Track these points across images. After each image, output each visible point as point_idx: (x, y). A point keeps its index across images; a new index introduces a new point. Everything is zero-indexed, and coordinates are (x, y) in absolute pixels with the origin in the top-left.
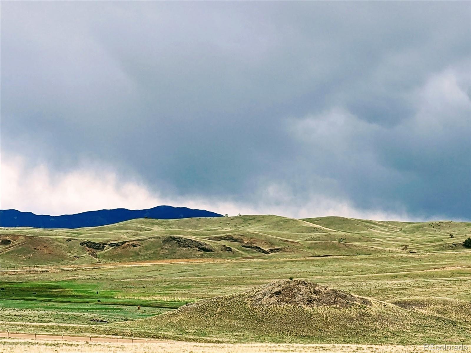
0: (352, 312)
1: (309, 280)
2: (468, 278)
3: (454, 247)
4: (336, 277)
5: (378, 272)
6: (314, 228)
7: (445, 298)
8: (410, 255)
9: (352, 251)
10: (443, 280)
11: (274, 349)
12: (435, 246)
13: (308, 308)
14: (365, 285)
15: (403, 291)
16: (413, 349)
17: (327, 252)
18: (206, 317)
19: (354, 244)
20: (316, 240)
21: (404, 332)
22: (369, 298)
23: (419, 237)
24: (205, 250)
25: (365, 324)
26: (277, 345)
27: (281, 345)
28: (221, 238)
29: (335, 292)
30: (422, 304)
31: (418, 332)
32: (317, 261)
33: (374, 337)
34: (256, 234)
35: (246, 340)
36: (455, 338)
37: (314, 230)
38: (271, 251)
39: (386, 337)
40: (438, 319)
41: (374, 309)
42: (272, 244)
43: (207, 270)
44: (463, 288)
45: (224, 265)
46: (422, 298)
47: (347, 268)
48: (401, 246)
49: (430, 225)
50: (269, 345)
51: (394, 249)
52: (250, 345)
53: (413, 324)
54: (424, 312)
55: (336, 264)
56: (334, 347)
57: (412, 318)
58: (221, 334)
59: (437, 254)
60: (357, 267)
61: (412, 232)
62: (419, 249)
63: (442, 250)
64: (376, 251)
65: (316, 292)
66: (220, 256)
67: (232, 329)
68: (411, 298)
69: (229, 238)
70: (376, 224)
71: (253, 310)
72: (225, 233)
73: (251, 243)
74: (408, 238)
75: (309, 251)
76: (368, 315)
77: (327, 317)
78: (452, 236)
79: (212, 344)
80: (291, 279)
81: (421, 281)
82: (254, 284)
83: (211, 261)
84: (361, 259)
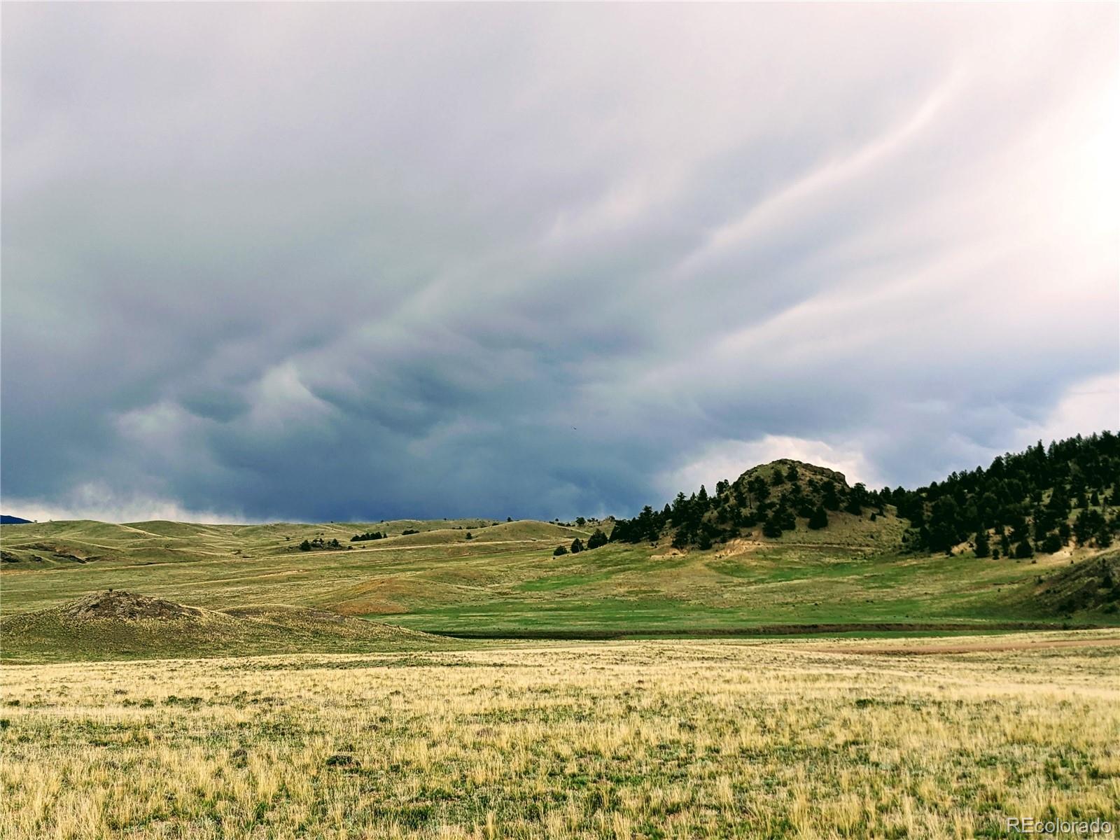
0: (180, 624)
1: (132, 590)
2: (305, 583)
3: (290, 550)
4: (162, 586)
5: (208, 580)
6: (138, 533)
7: (281, 605)
8: (244, 560)
9: (180, 558)
10: (278, 586)
11: (91, 668)
12: (271, 550)
13: (129, 621)
14: (194, 594)
15: (236, 599)
16: (246, 660)
17: (152, 559)
18: (11, 636)
19: (181, 549)
20: (140, 546)
21: (237, 643)
22: (199, 608)
23: (253, 540)
24: (9, 560)
25: (194, 636)
26: (94, 664)
27: (99, 663)
28: (29, 547)
29: (160, 602)
30: (256, 612)
31: (252, 642)
32: (141, 569)
33: (204, 649)
34: (70, 542)
35: (58, 659)
36: (291, 647)
37: (138, 536)
38: (88, 560)
39: (218, 649)
40: (273, 627)
41: (205, 618)
42: (88, 552)
43: (11, 583)
44: (301, 593)
45: (33, 577)
46: (256, 605)
47: (174, 576)
48: (234, 551)
49: (266, 528)
50: (85, 664)
51: (226, 554)
52: (63, 665)
53: (247, 634)
54: (258, 620)
55: (162, 572)
56: (159, 663)
57: (245, 628)
58: (29, 654)
59: (272, 558)
60: (185, 575)
61: (246, 535)
62: (253, 553)
63: (278, 553)
64: (206, 557)
65: (139, 604)
66: (28, 567)
67: (42, 648)
68: (244, 606)
69: (39, 547)
70: (207, 528)
71: (67, 626)
72: (33, 541)
73: (65, 552)
74: (241, 542)
75: (132, 558)
76: (197, 627)
77: (151, 631)
78: (288, 539)
79: (19, 667)
80: (111, 590)
81: (255, 587)
82: (67, 597)
83: (17, 573)
84: (190, 566)
